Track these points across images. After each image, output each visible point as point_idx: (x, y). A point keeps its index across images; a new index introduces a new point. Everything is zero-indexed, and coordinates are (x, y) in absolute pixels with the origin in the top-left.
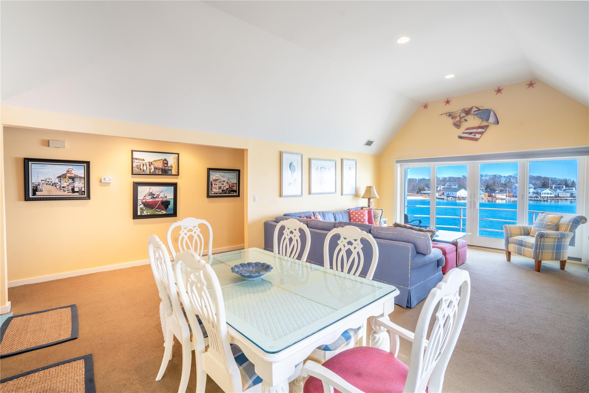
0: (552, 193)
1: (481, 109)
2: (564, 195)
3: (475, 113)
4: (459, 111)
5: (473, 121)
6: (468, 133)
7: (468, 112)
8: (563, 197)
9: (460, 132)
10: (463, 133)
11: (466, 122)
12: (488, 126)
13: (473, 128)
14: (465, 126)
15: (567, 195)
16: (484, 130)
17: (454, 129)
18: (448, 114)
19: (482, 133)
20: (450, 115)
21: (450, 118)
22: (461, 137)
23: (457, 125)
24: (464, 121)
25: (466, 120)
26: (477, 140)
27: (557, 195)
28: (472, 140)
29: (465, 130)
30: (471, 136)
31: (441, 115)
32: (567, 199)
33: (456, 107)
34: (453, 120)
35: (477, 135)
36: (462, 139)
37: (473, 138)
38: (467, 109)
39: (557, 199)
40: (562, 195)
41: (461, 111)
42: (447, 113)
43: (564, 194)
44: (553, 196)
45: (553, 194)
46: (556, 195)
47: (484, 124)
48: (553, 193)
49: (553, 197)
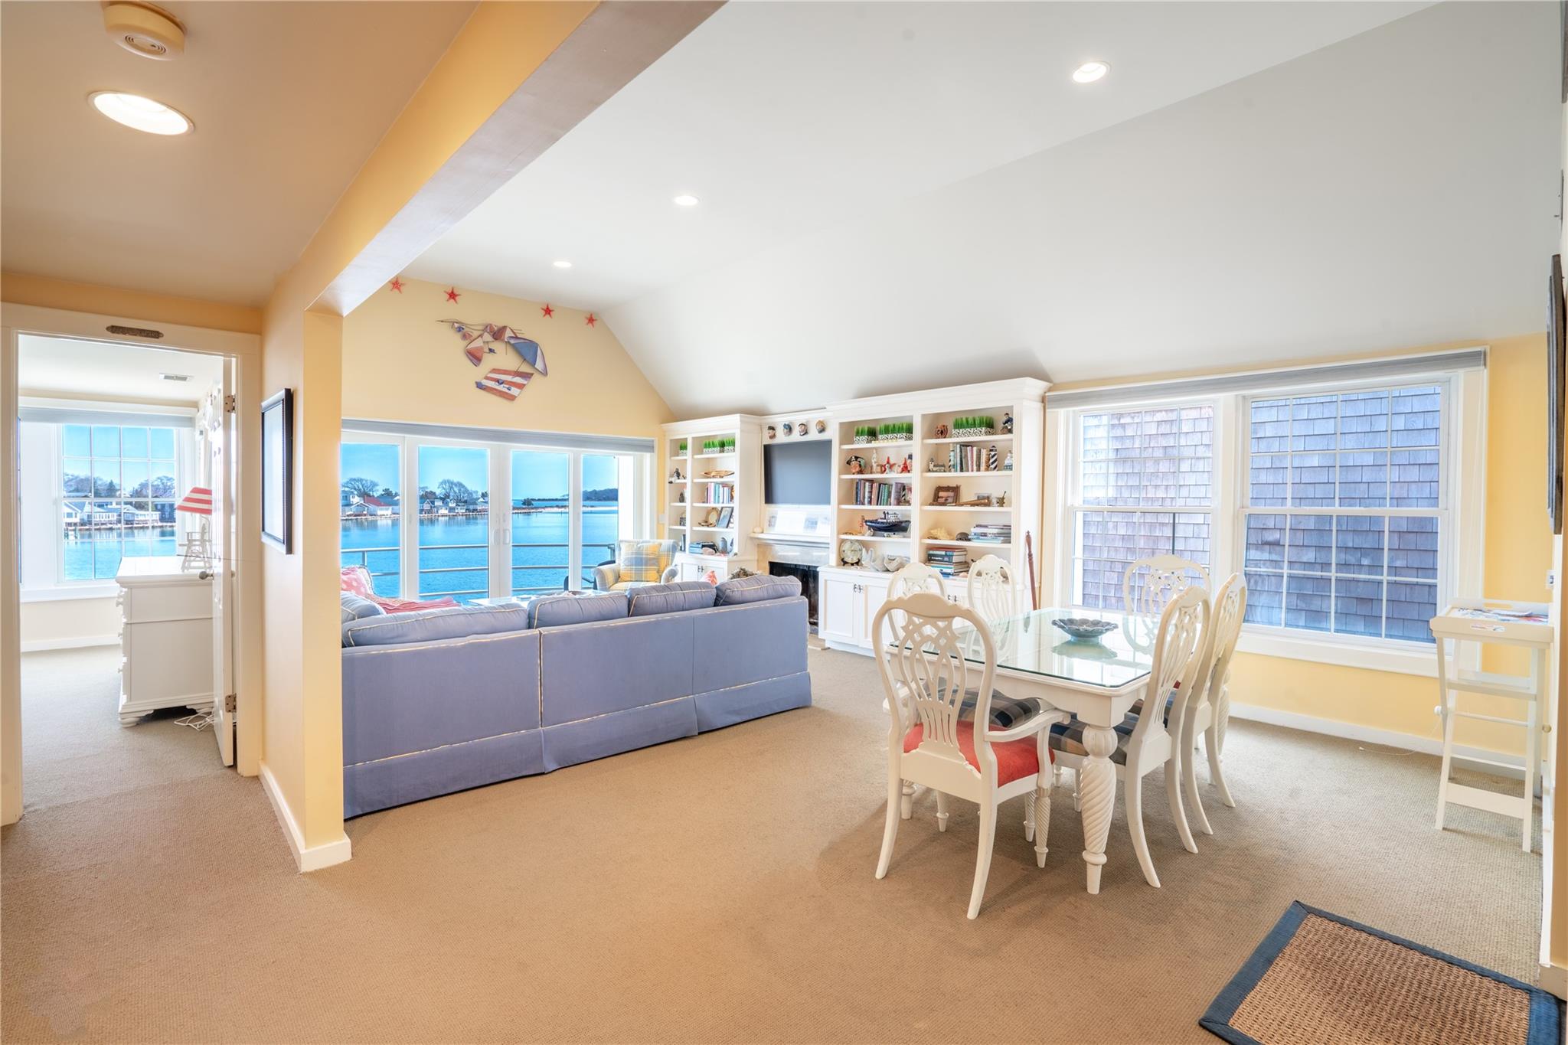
0: (74, 512)
1: (518, 335)
2: (104, 518)
3: (511, 342)
4: (479, 325)
5: (504, 358)
6: (498, 381)
7: (498, 334)
8: (103, 524)
9: (480, 372)
10: (487, 378)
11: (491, 354)
12: (532, 375)
13: (506, 372)
14: (489, 362)
15: (110, 519)
16: (525, 382)
17: (467, 363)
18: (456, 325)
19: (521, 386)
20: (460, 329)
21: (458, 336)
22: (479, 386)
23: (475, 357)
24: (488, 351)
25: (491, 351)
26: (512, 398)
27: (86, 518)
28: (504, 397)
29: (490, 372)
30: (501, 388)
31: (442, 321)
32: (111, 529)
33: (474, 316)
34: (465, 343)
35: (513, 388)
36: (482, 391)
37: (507, 393)
38: (495, 329)
39: (87, 530)
40: (98, 519)
41: (481, 328)
42: (454, 322)
43: (104, 514)
44: (77, 520)
45: (76, 517)
46: (83, 519)
47: (525, 368)
48: (76, 514)
49: (75, 524)
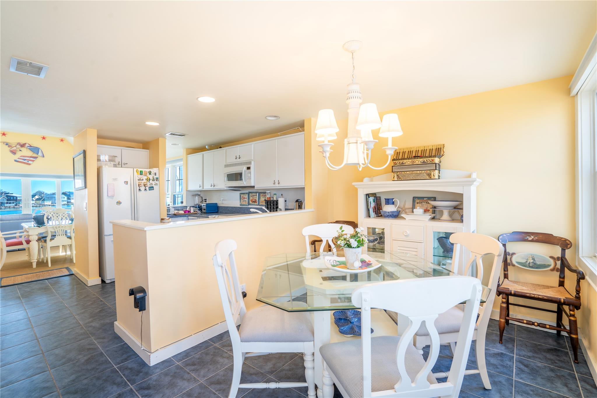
1: (32, 146)
3: (28, 148)
5: (26, 152)
6: (23, 159)
7: (23, 146)
9: (16, 157)
10: (19, 159)
11: (21, 151)
12: (38, 157)
13: (27, 157)
14: (19, 154)
16: (35, 160)
17: (11, 155)
18: (5, 143)
19: (33, 161)
20: (7, 144)
21: (7, 146)
22: (15, 161)
23: (14, 153)
25: (20, 150)
26: (30, 164)
28: (26, 164)
29: (20, 157)
30: (25, 161)
33: (13, 140)
34: (10, 148)
35: (30, 161)
36: (17, 162)
38: (22, 144)
41: (16, 144)
47: (35, 155)
